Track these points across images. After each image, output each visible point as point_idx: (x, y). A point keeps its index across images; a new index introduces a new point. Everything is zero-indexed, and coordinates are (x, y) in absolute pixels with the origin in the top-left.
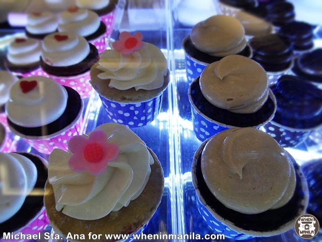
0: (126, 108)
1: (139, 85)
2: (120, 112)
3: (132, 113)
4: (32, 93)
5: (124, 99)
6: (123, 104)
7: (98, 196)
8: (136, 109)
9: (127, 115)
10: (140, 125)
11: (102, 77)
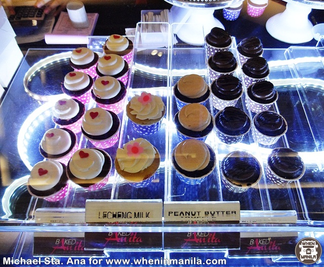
0: (144, 128)
1: (150, 118)
2: (141, 128)
3: (147, 129)
4: (97, 118)
5: (143, 124)
6: (142, 126)
7: (134, 166)
8: (149, 127)
9: (144, 130)
10: (151, 134)
11: (132, 113)
